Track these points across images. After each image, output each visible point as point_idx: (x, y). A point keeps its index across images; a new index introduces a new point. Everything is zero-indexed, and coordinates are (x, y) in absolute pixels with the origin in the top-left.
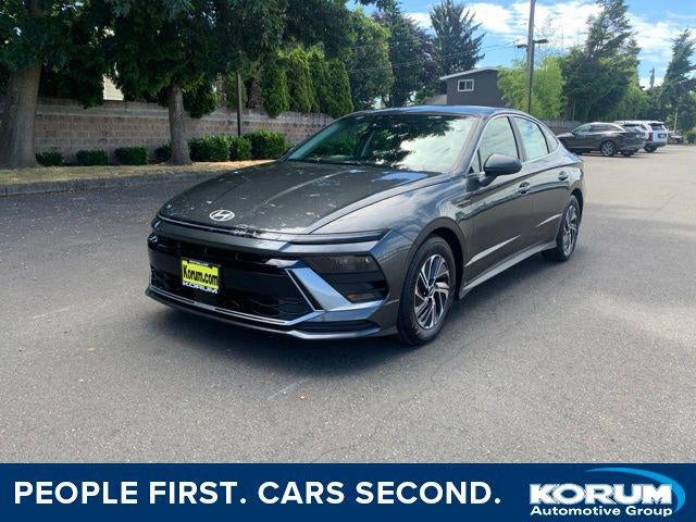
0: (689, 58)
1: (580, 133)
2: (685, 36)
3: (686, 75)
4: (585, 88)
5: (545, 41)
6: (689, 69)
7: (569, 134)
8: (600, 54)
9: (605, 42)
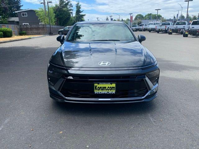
0: (80, 9)
1: (66, 29)
2: (78, 4)
3: (80, 14)
4: (61, 16)
5: (51, 2)
6: (80, 12)
7: (63, 29)
8: (63, 7)
9: (64, 4)
